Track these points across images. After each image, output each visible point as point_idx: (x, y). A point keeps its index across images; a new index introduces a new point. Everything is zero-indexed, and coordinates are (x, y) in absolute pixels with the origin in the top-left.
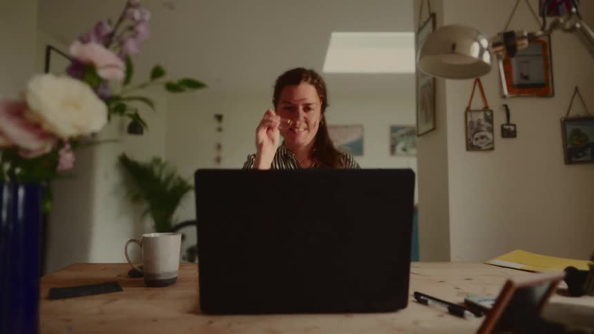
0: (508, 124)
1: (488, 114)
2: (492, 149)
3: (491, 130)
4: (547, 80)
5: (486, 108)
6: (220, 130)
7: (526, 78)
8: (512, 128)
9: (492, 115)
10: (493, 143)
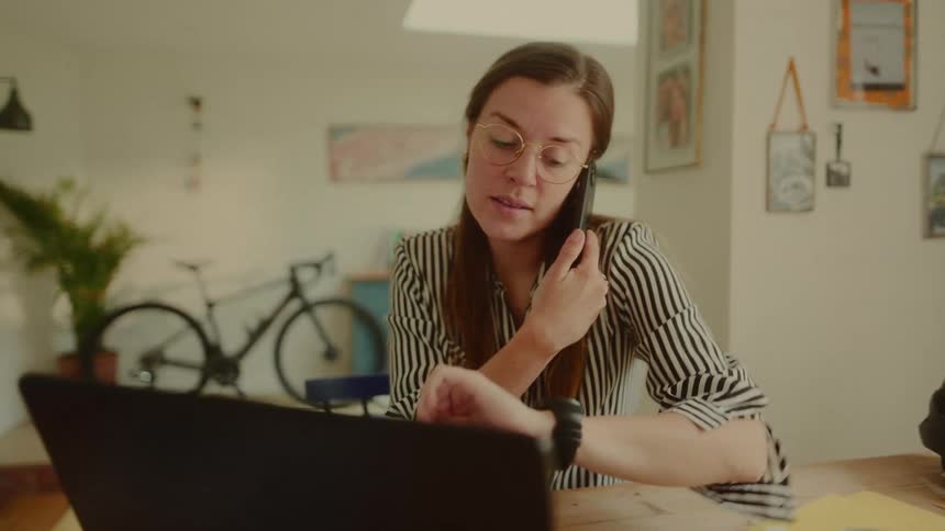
0: (838, 160)
1: (807, 139)
2: (810, 209)
3: (811, 173)
4: (908, 77)
5: (804, 128)
6: (197, 126)
7: (874, 71)
8: (844, 170)
9: (814, 142)
10: (812, 197)
